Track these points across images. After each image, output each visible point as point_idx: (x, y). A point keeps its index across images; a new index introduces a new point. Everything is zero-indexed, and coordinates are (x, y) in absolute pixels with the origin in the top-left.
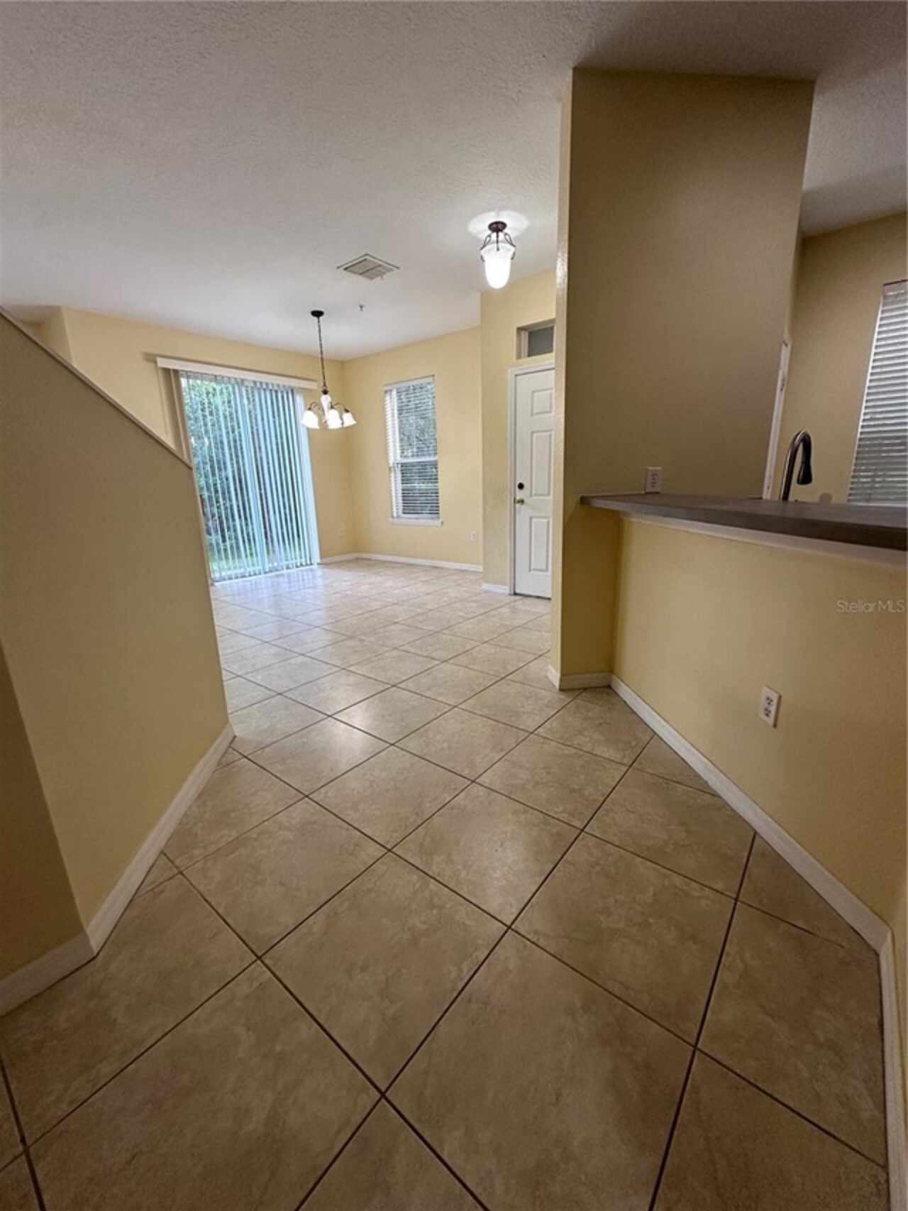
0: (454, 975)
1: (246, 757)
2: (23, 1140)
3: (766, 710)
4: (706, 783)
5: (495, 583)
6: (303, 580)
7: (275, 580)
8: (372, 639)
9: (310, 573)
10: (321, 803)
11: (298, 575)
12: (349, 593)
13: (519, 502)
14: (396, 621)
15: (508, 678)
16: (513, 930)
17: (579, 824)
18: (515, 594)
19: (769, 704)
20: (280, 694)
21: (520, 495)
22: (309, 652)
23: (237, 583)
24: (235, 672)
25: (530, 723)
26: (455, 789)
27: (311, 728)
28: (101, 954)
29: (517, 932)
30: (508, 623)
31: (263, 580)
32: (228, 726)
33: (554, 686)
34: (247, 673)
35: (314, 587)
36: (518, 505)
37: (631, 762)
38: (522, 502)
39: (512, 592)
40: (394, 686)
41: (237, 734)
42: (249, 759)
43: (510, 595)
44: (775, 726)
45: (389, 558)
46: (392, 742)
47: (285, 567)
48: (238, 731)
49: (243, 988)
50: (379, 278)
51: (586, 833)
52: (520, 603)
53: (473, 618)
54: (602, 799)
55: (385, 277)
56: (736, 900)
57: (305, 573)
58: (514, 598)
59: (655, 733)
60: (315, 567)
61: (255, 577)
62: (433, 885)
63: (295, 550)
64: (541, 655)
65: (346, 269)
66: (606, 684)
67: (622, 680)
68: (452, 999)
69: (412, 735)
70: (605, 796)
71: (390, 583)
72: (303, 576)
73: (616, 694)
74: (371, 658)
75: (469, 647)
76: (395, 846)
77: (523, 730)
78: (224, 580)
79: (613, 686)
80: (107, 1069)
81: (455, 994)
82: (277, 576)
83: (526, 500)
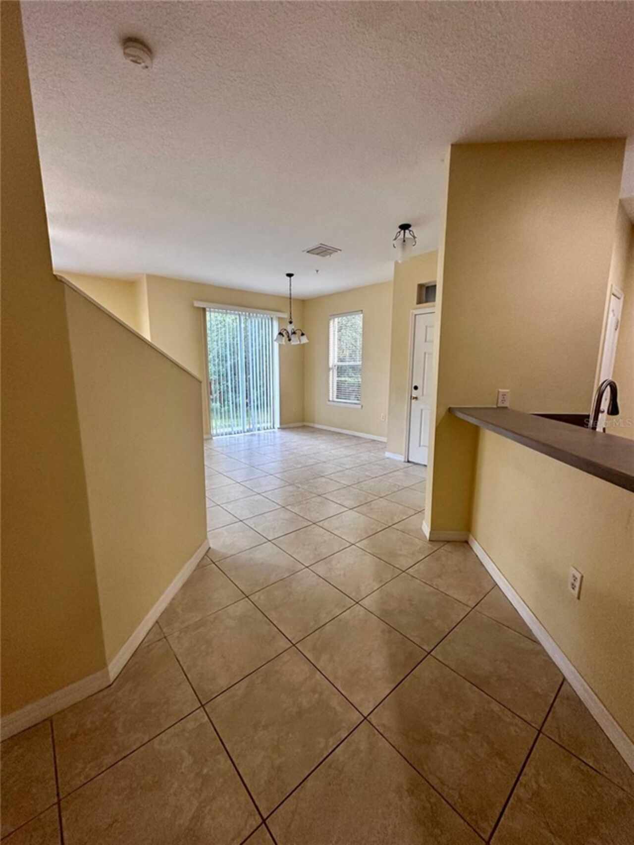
0: (322, 745)
1: (214, 563)
2: (58, 795)
3: (573, 584)
4: (531, 630)
5: (394, 453)
6: (268, 439)
7: (250, 438)
8: (306, 487)
9: (272, 434)
10: (255, 603)
11: (264, 435)
12: (295, 451)
13: (414, 398)
14: (322, 475)
15: (393, 526)
16: (367, 720)
17: (428, 649)
18: (408, 462)
19: (575, 580)
20: (241, 521)
21: (415, 393)
22: (263, 493)
23: (226, 438)
24: (216, 502)
25: (404, 563)
26: (344, 606)
27: (257, 548)
28: (114, 684)
29: (370, 722)
30: (399, 484)
31: (242, 438)
32: (206, 541)
33: (426, 537)
34: (223, 504)
35: (274, 445)
36: (413, 401)
37: (474, 605)
38: (416, 398)
39: (406, 460)
40: (314, 524)
41: (211, 546)
42: (216, 565)
43: (405, 462)
44: (579, 598)
45: (325, 428)
46: (307, 565)
47: (256, 429)
48: (213, 543)
49: (190, 725)
50: (329, 256)
51: (431, 655)
52: (412, 467)
53: (376, 477)
54: (447, 631)
55: (332, 255)
56: (540, 731)
57: (269, 434)
58: (407, 464)
59: (497, 584)
60: (276, 430)
61: (238, 435)
62: (318, 676)
63: (264, 416)
64: (420, 512)
65: (308, 252)
66: (464, 540)
67: (476, 539)
68: (319, 763)
69: (320, 563)
70: (451, 629)
71: (323, 446)
72: (268, 436)
73: (471, 548)
74: (302, 501)
75: (369, 499)
76: (298, 642)
77: (398, 568)
78: (219, 435)
79: (469, 542)
80: (108, 760)
81: (321, 759)
82: (252, 435)
83: (419, 397)
